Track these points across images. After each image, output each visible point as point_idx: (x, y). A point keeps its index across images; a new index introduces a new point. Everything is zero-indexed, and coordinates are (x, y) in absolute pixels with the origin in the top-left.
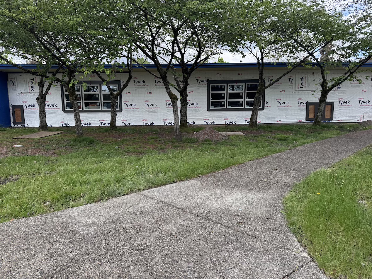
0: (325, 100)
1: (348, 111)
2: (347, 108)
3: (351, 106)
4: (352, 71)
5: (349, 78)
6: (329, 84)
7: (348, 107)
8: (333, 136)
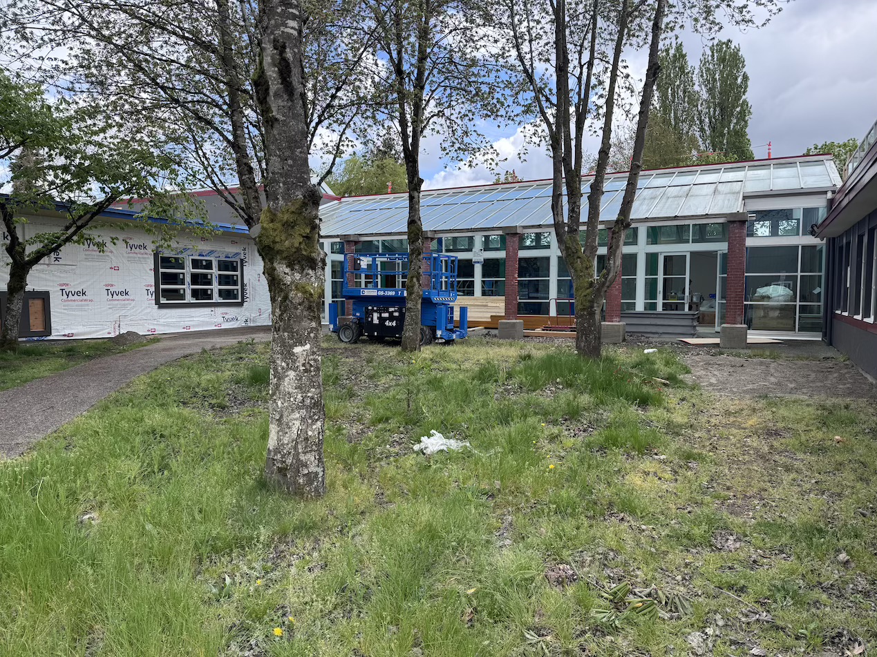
0: (22, 288)
1: (84, 313)
2: (82, 305)
3: (91, 301)
4: (79, 223)
5: (75, 238)
6: (30, 250)
7: (83, 303)
8: (46, 374)
